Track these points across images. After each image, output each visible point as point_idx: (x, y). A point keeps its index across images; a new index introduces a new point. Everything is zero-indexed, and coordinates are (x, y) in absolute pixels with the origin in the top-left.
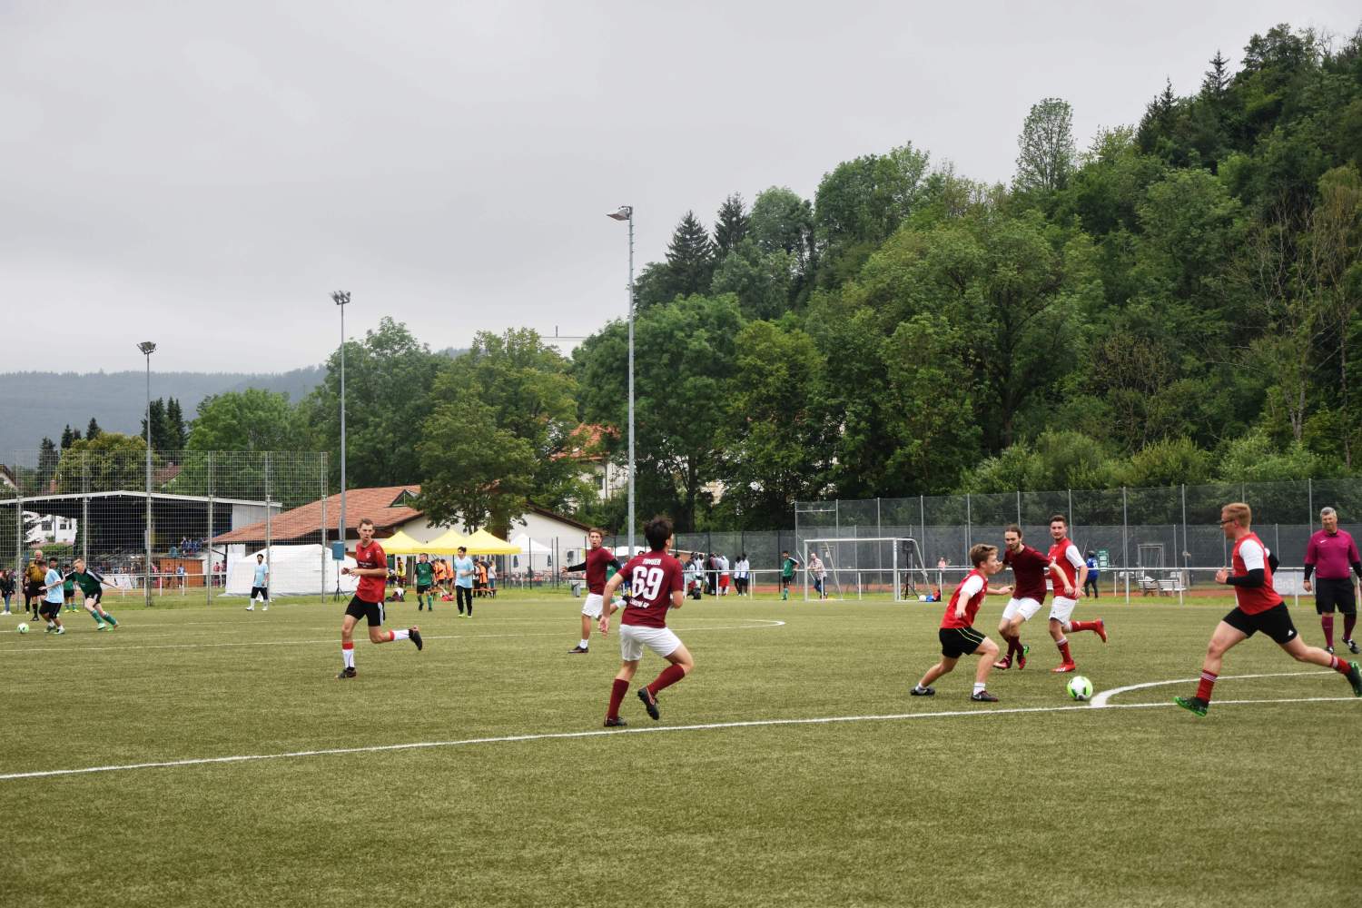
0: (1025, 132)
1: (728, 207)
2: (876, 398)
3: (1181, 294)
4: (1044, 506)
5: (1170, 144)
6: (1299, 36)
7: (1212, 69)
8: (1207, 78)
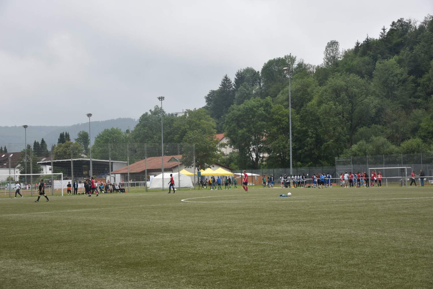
1: (238, 73)
4: (373, 159)
5: (371, 53)
6: (407, 22)
7: (382, 31)
8: (381, 34)
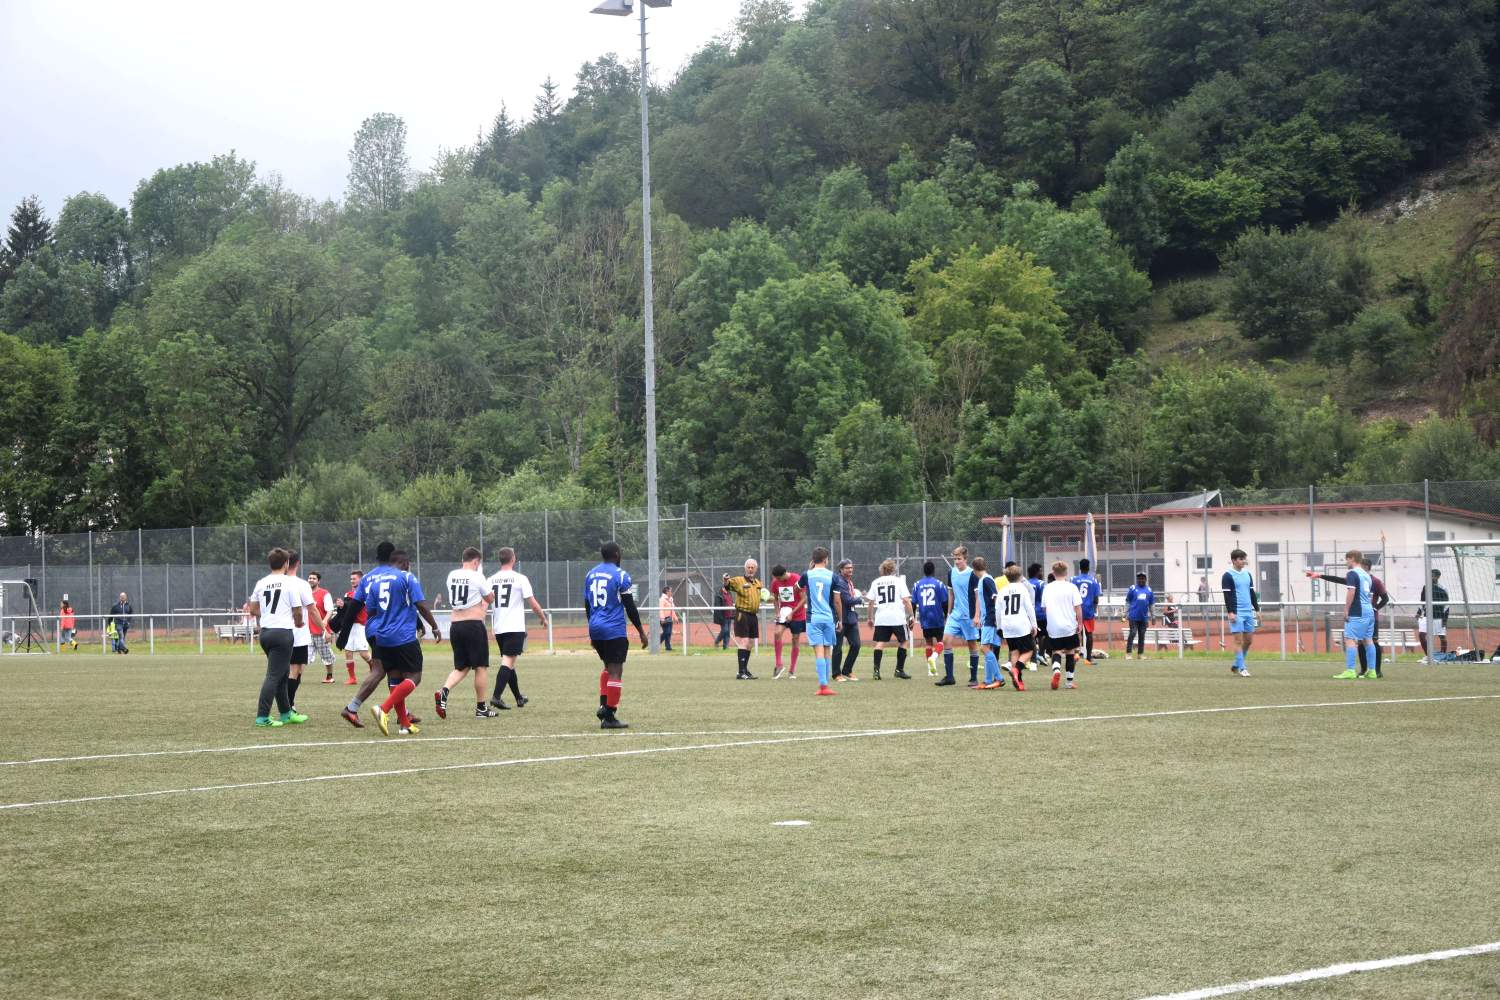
0: (356, 147)
1: (24, 211)
2: (133, 423)
3: (494, 322)
4: (313, 542)
5: (501, 167)
6: (627, 66)
7: (543, 93)
8: (538, 102)
